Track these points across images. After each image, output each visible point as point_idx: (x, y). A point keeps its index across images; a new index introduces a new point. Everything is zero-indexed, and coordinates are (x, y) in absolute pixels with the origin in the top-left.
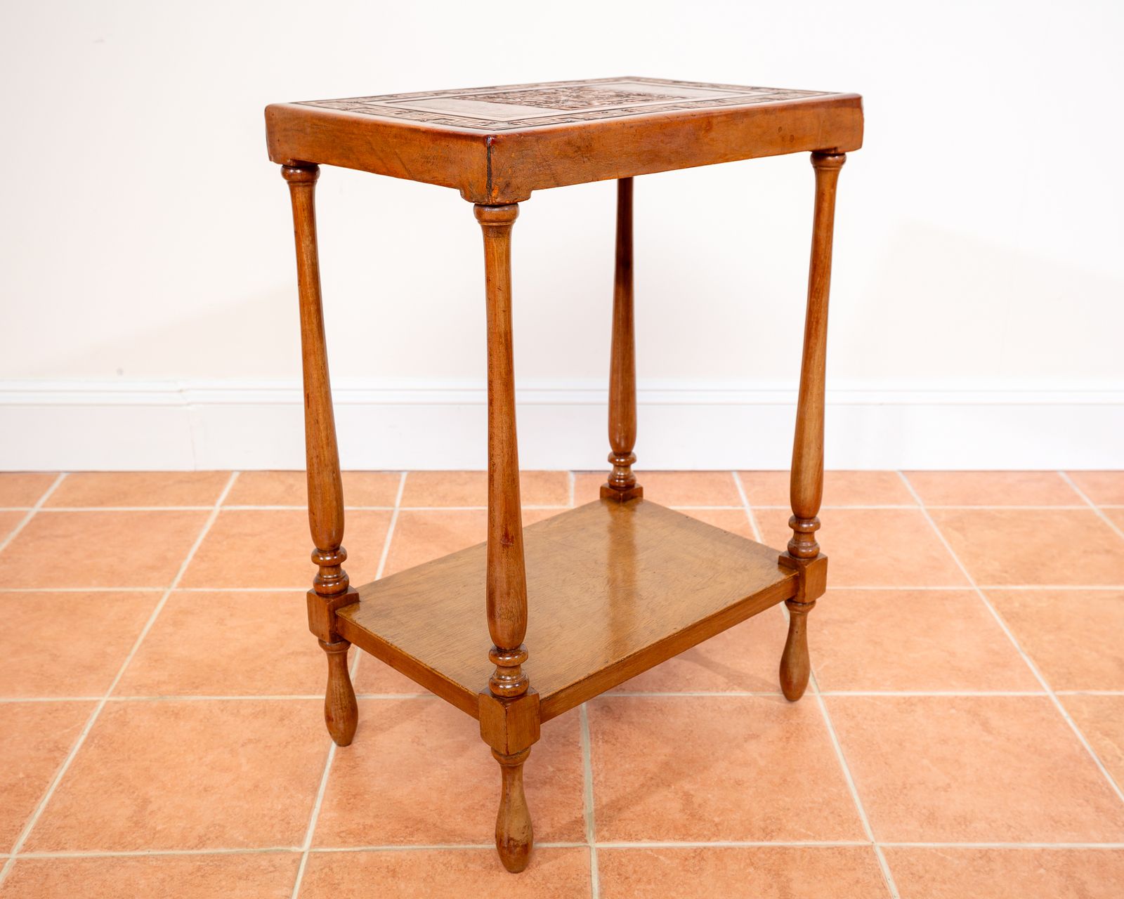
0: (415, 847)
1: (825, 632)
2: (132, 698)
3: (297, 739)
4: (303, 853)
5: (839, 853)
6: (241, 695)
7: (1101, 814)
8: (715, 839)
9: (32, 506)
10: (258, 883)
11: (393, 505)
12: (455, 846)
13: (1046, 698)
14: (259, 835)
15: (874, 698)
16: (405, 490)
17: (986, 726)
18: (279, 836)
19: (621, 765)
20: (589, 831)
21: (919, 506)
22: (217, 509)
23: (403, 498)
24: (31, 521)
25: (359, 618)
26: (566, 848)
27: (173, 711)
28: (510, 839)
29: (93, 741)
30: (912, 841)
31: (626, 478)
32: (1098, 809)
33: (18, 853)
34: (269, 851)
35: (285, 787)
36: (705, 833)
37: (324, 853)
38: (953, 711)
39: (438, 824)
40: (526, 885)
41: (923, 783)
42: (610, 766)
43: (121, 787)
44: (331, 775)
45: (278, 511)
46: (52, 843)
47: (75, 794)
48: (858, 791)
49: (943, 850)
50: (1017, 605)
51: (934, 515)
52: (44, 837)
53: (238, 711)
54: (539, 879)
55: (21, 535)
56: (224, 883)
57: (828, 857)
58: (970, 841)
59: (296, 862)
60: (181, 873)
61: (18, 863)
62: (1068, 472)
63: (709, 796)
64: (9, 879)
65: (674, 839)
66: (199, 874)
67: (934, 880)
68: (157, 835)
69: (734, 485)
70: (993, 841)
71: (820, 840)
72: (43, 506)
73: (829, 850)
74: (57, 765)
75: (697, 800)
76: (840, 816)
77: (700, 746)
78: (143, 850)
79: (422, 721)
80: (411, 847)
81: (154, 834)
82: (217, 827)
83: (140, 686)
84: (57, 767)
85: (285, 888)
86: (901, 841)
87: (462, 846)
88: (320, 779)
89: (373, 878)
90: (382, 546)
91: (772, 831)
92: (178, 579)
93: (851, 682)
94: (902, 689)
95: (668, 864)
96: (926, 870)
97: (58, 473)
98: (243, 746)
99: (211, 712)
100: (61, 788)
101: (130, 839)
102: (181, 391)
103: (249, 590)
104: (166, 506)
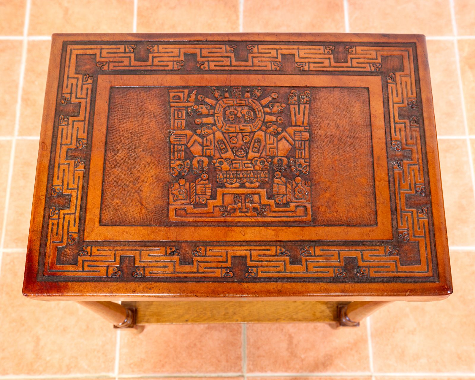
4: (115, 378)
14: (94, 364)
18: (103, 365)
20: (244, 364)
21: (454, 36)
22: (25, 39)
36: (297, 366)
37: (125, 378)
41: (403, 328)
43: (24, 328)
48: (371, 334)
71: (348, 372)
75: (295, 341)
76: (360, 354)
78: (43, 375)
81: (46, 363)
82: (74, 359)
86: (385, 372)
91: (327, 364)
101: (36, 366)
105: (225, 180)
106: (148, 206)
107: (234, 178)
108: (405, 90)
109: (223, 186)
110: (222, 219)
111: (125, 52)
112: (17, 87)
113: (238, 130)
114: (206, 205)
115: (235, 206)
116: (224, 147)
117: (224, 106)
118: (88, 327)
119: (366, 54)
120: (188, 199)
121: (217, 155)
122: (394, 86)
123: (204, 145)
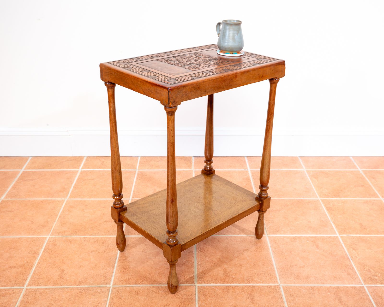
0: (143, 285)
1: (271, 214)
2: (57, 236)
3: (108, 250)
4: (110, 287)
5: (269, 288)
6: (90, 235)
7: (349, 275)
8: (233, 283)
9: (21, 169)
10: (97, 296)
11: (136, 169)
12: (155, 285)
13: (337, 237)
14: (97, 281)
15: (284, 237)
16: (140, 163)
17: (317, 247)
18: (103, 282)
19: (206, 259)
20: (195, 280)
21: (304, 169)
22: (80, 170)
23: (139, 166)
24: (21, 174)
25: (127, 216)
26: (188, 286)
27: (70, 241)
28: (172, 285)
29: (46, 251)
30: (291, 284)
31: (210, 168)
32: (348, 274)
33: (26, 287)
34: (101, 286)
35: (104, 266)
36: (230, 281)
37: (117, 287)
38: (308, 241)
39: (150, 278)
40: (176, 297)
41: (296, 265)
42: (202, 260)
43: (55, 266)
44: (118, 262)
45: (99, 171)
46: (36, 283)
47: (42, 268)
48: (277, 268)
49: (300, 287)
50: (331, 205)
51: (309, 172)
52: (34, 282)
53: (89, 241)
54: (180, 296)
55: (18, 179)
56: (87, 296)
57: (266, 289)
58: (309, 284)
59: (108, 290)
60: (75, 293)
61: (27, 290)
62: (353, 157)
63: (232, 269)
64: (25, 295)
65: (221, 283)
66: (80, 294)
67: (297, 296)
68: (67, 281)
69: (245, 162)
70: (316, 284)
71: (264, 283)
72: (25, 169)
73: (266, 287)
74: (36, 258)
75: (228, 271)
76: (270, 276)
77: (230, 253)
78: (63, 286)
79: (145, 244)
80: (142, 285)
81: (66, 281)
82: (85, 279)
83: (59, 232)
84: (36, 259)
85: (106, 298)
86: (288, 284)
87: (157, 285)
88: (115, 264)
89: (131, 295)
90: (132, 183)
91: (250, 281)
92: (69, 195)
93: (277, 232)
94: (293, 234)
95: (218, 291)
96: (295, 293)
97: (29, 157)
98: (91, 252)
99: (81, 241)
100: (37, 266)
101: (59, 282)
102: (67, 131)
103: (91, 199)
104: (64, 169)
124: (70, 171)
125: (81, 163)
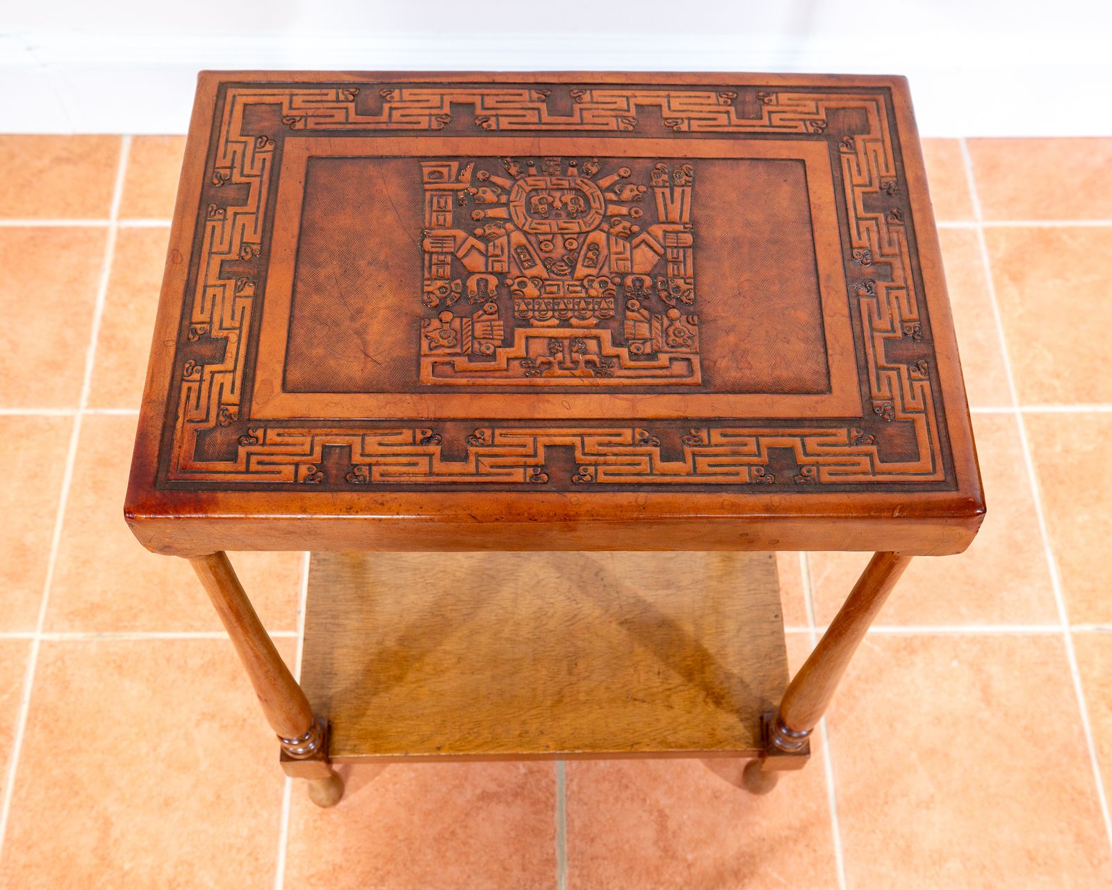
2: (67, 636)
6: (185, 630)
7: (1080, 845)
13: (1059, 637)
17: (986, 694)
21: (975, 222)
22: (113, 225)
27: (115, 661)
29: (36, 717)
35: (248, 799)
41: (907, 795)
43: (78, 799)
47: (32, 810)
48: (838, 807)
53: (186, 662)
63: (685, 817)
75: (672, 825)
83: (72, 613)
84: (6, 761)
92: (86, 390)
98: (197, 725)
99: (156, 661)
104: (49, 217)
105: (530, 314)
106: (379, 358)
107: (547, 310)
108: (873, 164)
109: (526, 323)
110: (525, 381)
111: (338, 101)
112: (90, 313)
113: (555, 229)
114: (493, 356)
115: (551, 359)
116: (528, 257)
117: (528, 189)
118: (218, 797)
119: (798, 105)
120: (459, 346)
121: (515, 272)
122: (852, 157)
123: (489, 254)
124: (75, 229)
125: (111, 182)
